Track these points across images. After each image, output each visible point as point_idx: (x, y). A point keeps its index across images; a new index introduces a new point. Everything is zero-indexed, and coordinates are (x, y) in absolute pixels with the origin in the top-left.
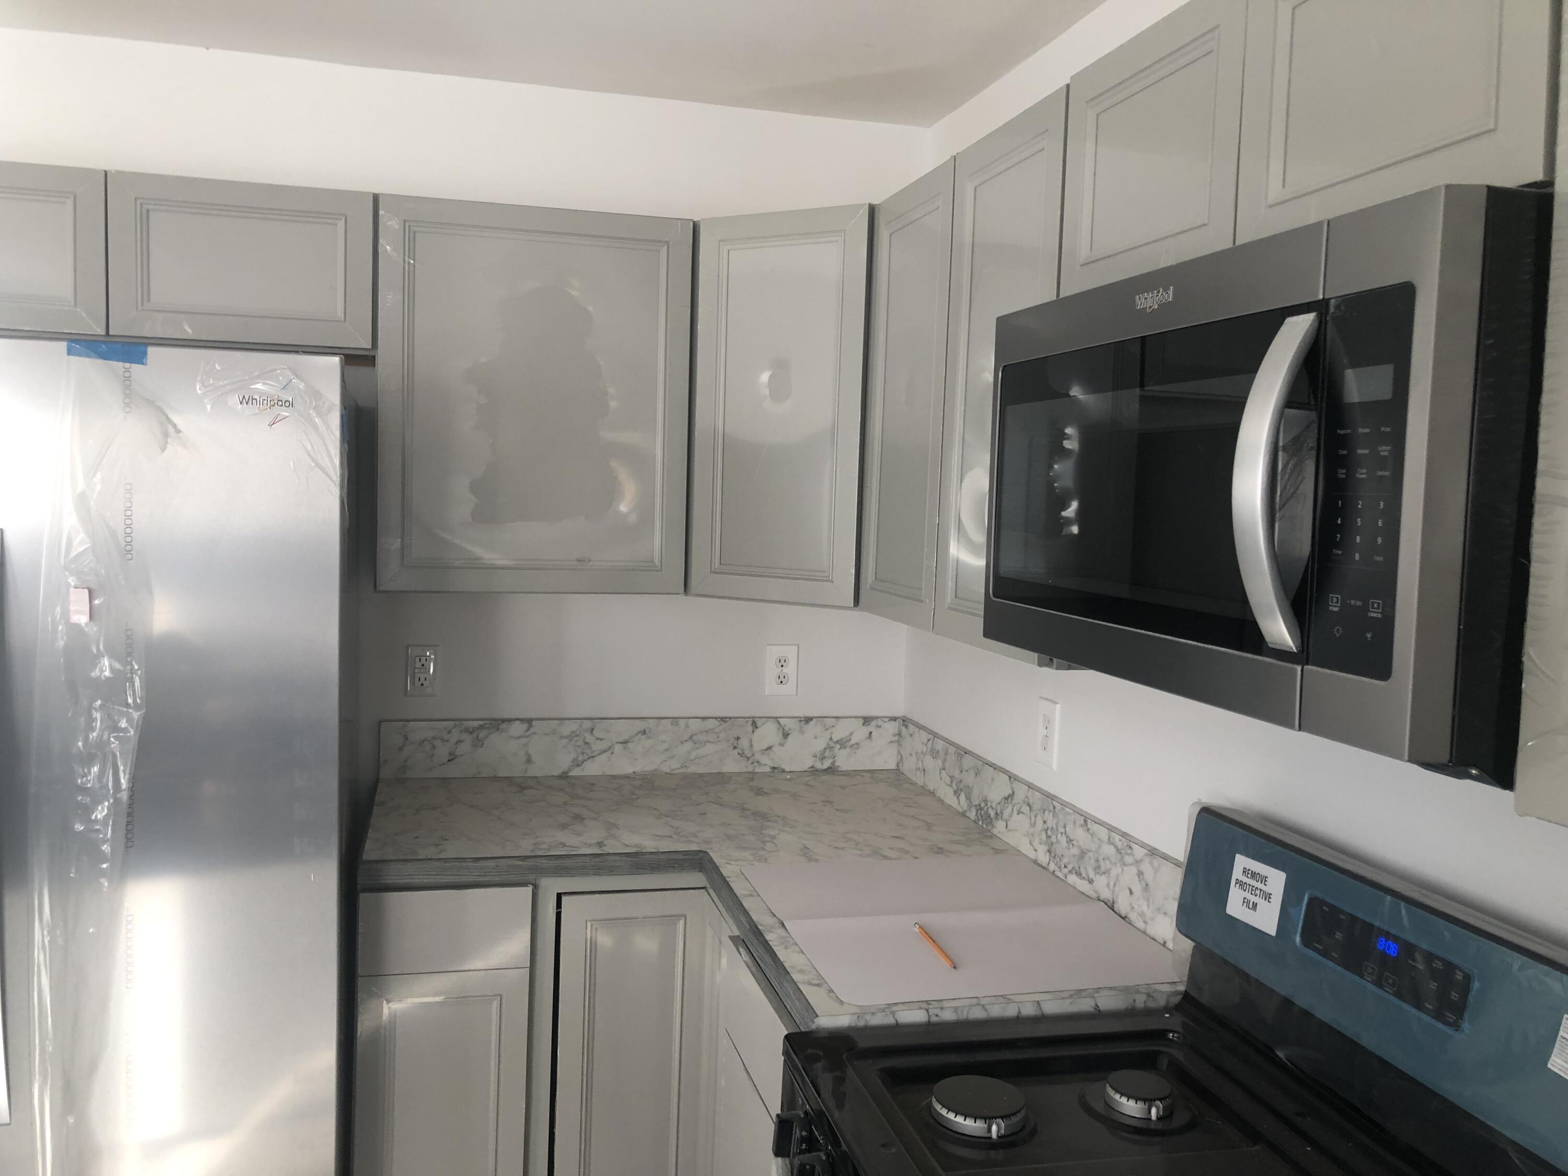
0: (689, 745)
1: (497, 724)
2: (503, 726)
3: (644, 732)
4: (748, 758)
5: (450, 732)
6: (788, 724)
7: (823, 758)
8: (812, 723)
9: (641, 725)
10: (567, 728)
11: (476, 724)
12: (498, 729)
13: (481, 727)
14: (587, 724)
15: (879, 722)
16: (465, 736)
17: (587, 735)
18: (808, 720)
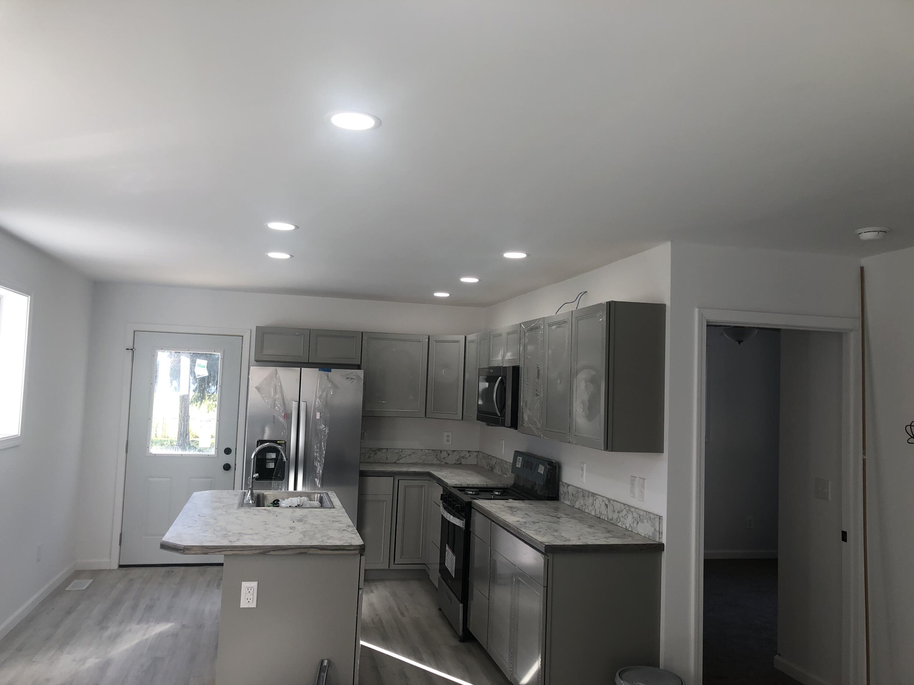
0: (425, 456)
1: (380, 450)
2: (381, 450)
3: (414, 453)
4: (439, 460)
5: (369, 451)
6: (450, 452)
7: (458, 461)
8: (455, 452)
9: (413, 451)
10: (396, 451)
11: (375, 449)
12: (380, 451)
13: (376, 450)
14: (401, 450)
15: (472, 452)
16: (372, 452)
17: (401, 453)
18: (454, 451)
